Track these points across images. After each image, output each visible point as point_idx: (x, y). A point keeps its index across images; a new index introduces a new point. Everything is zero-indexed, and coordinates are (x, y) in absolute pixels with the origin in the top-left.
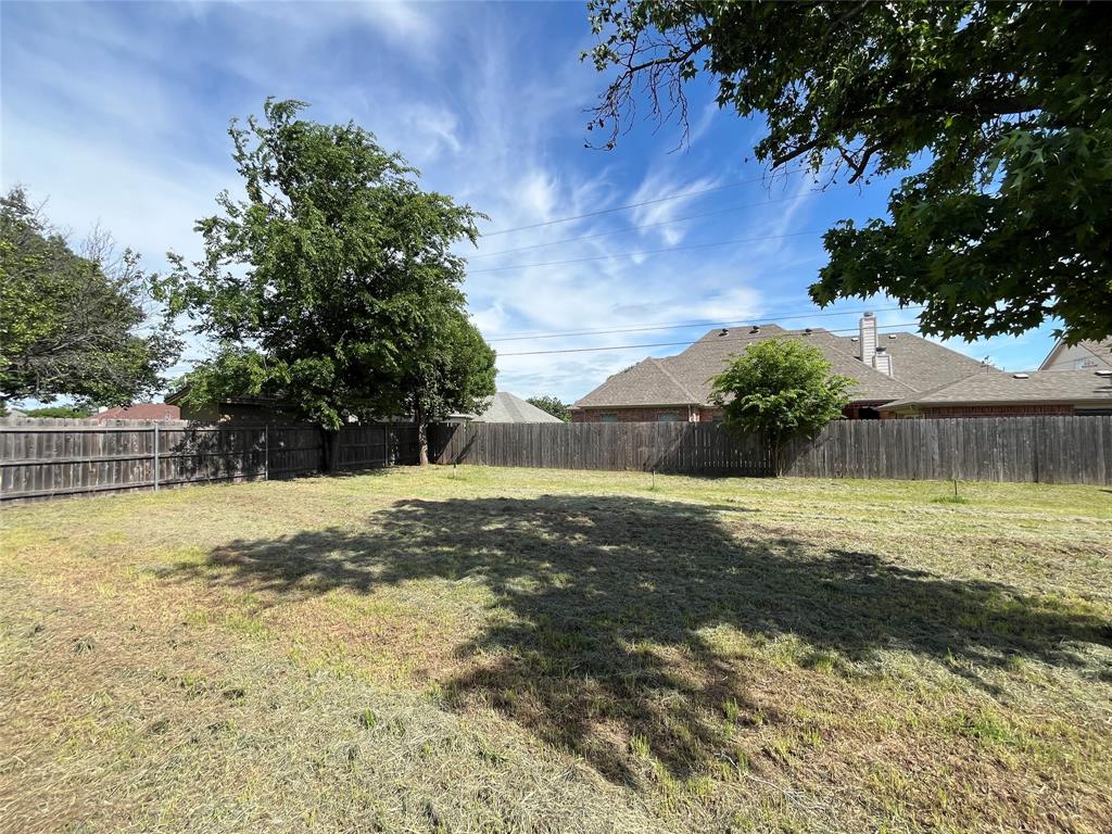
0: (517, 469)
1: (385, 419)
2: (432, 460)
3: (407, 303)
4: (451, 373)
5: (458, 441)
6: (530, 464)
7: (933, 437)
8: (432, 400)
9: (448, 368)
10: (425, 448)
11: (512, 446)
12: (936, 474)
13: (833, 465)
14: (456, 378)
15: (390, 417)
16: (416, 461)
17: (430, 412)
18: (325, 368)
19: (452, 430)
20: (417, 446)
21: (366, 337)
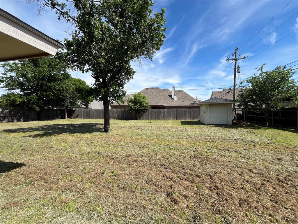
0: (89, 119)
5: (76, 113)
8: (67, 104)
10: (67, 115)
11: (88, 114)
16: (64, 118)
17: (68, 107)
19: (74, 111)
20: (64, 114)
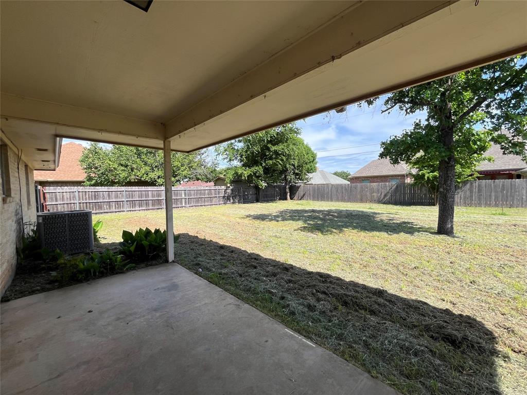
0: (323, 202)
1: (275, 184)
2: (291, 199)
3: (283, 147)
4: (298, 167)
5: (300, 192)
6: (328, 200)
7: (523, 188)
8: (291, 177)
9: (296, 165)
10: (289, 194)
11: (321, 193)
12: (523, 206)
13: (465, 201)
14: (299, 169)
15: (277, 183)
16: (286, 199)
17: (290, 182)
18: (259, 169)
19: (298, 187)
20: (286, 193)
21: (271, 158)
